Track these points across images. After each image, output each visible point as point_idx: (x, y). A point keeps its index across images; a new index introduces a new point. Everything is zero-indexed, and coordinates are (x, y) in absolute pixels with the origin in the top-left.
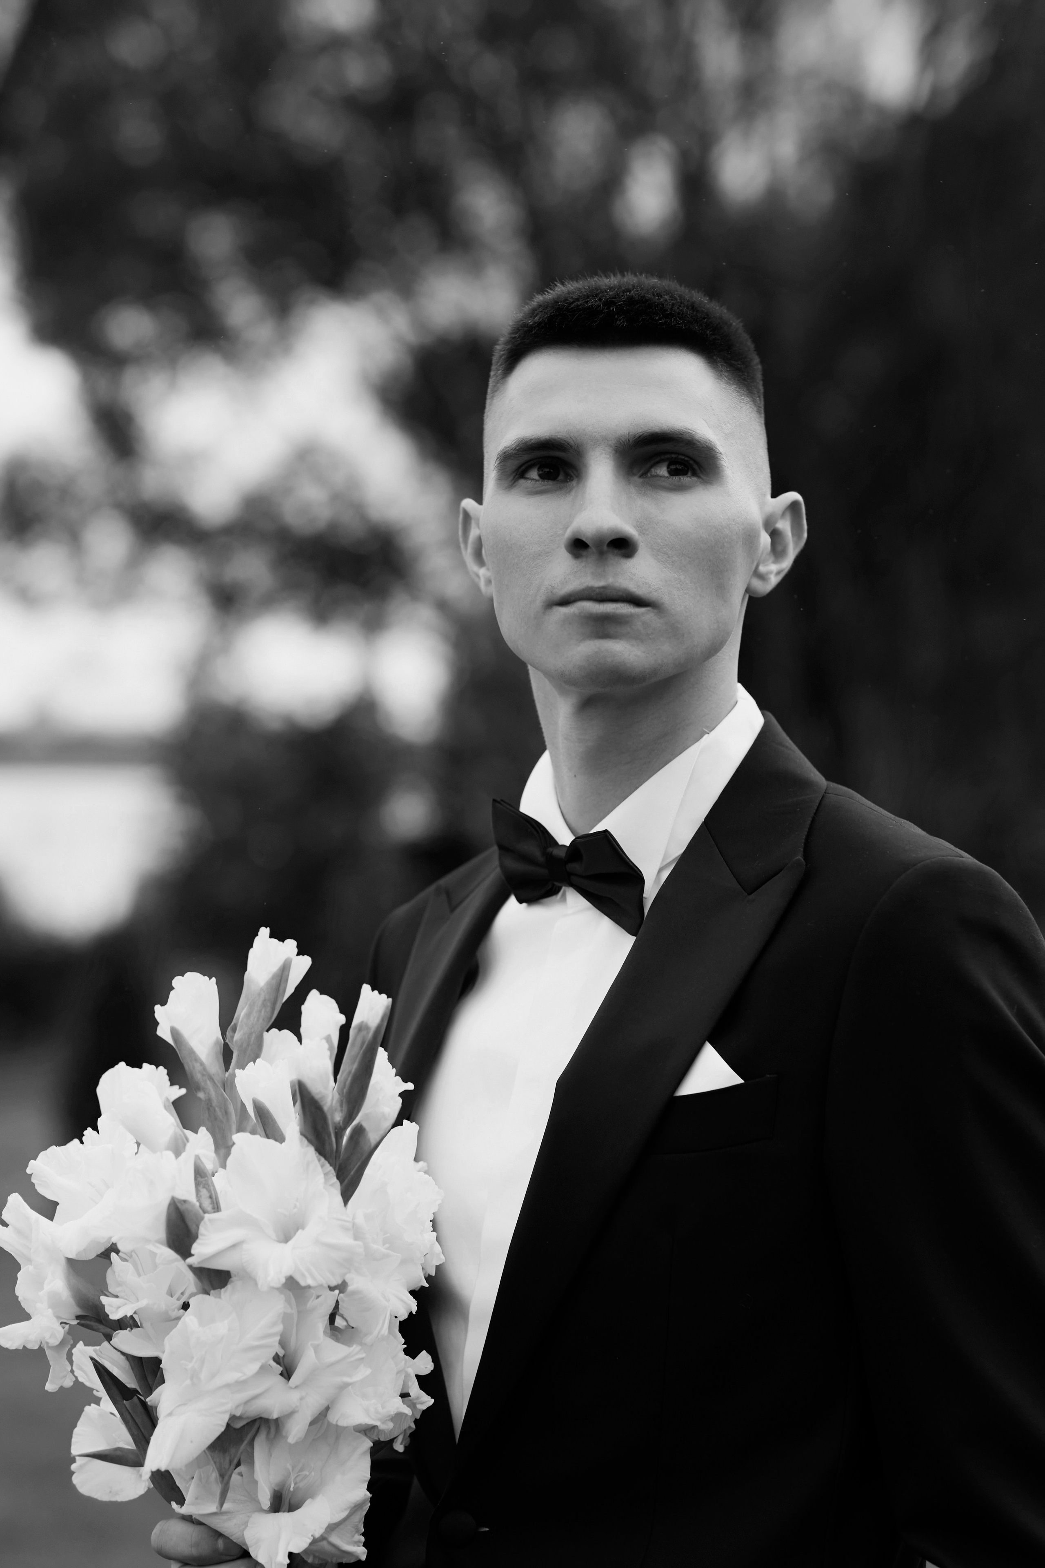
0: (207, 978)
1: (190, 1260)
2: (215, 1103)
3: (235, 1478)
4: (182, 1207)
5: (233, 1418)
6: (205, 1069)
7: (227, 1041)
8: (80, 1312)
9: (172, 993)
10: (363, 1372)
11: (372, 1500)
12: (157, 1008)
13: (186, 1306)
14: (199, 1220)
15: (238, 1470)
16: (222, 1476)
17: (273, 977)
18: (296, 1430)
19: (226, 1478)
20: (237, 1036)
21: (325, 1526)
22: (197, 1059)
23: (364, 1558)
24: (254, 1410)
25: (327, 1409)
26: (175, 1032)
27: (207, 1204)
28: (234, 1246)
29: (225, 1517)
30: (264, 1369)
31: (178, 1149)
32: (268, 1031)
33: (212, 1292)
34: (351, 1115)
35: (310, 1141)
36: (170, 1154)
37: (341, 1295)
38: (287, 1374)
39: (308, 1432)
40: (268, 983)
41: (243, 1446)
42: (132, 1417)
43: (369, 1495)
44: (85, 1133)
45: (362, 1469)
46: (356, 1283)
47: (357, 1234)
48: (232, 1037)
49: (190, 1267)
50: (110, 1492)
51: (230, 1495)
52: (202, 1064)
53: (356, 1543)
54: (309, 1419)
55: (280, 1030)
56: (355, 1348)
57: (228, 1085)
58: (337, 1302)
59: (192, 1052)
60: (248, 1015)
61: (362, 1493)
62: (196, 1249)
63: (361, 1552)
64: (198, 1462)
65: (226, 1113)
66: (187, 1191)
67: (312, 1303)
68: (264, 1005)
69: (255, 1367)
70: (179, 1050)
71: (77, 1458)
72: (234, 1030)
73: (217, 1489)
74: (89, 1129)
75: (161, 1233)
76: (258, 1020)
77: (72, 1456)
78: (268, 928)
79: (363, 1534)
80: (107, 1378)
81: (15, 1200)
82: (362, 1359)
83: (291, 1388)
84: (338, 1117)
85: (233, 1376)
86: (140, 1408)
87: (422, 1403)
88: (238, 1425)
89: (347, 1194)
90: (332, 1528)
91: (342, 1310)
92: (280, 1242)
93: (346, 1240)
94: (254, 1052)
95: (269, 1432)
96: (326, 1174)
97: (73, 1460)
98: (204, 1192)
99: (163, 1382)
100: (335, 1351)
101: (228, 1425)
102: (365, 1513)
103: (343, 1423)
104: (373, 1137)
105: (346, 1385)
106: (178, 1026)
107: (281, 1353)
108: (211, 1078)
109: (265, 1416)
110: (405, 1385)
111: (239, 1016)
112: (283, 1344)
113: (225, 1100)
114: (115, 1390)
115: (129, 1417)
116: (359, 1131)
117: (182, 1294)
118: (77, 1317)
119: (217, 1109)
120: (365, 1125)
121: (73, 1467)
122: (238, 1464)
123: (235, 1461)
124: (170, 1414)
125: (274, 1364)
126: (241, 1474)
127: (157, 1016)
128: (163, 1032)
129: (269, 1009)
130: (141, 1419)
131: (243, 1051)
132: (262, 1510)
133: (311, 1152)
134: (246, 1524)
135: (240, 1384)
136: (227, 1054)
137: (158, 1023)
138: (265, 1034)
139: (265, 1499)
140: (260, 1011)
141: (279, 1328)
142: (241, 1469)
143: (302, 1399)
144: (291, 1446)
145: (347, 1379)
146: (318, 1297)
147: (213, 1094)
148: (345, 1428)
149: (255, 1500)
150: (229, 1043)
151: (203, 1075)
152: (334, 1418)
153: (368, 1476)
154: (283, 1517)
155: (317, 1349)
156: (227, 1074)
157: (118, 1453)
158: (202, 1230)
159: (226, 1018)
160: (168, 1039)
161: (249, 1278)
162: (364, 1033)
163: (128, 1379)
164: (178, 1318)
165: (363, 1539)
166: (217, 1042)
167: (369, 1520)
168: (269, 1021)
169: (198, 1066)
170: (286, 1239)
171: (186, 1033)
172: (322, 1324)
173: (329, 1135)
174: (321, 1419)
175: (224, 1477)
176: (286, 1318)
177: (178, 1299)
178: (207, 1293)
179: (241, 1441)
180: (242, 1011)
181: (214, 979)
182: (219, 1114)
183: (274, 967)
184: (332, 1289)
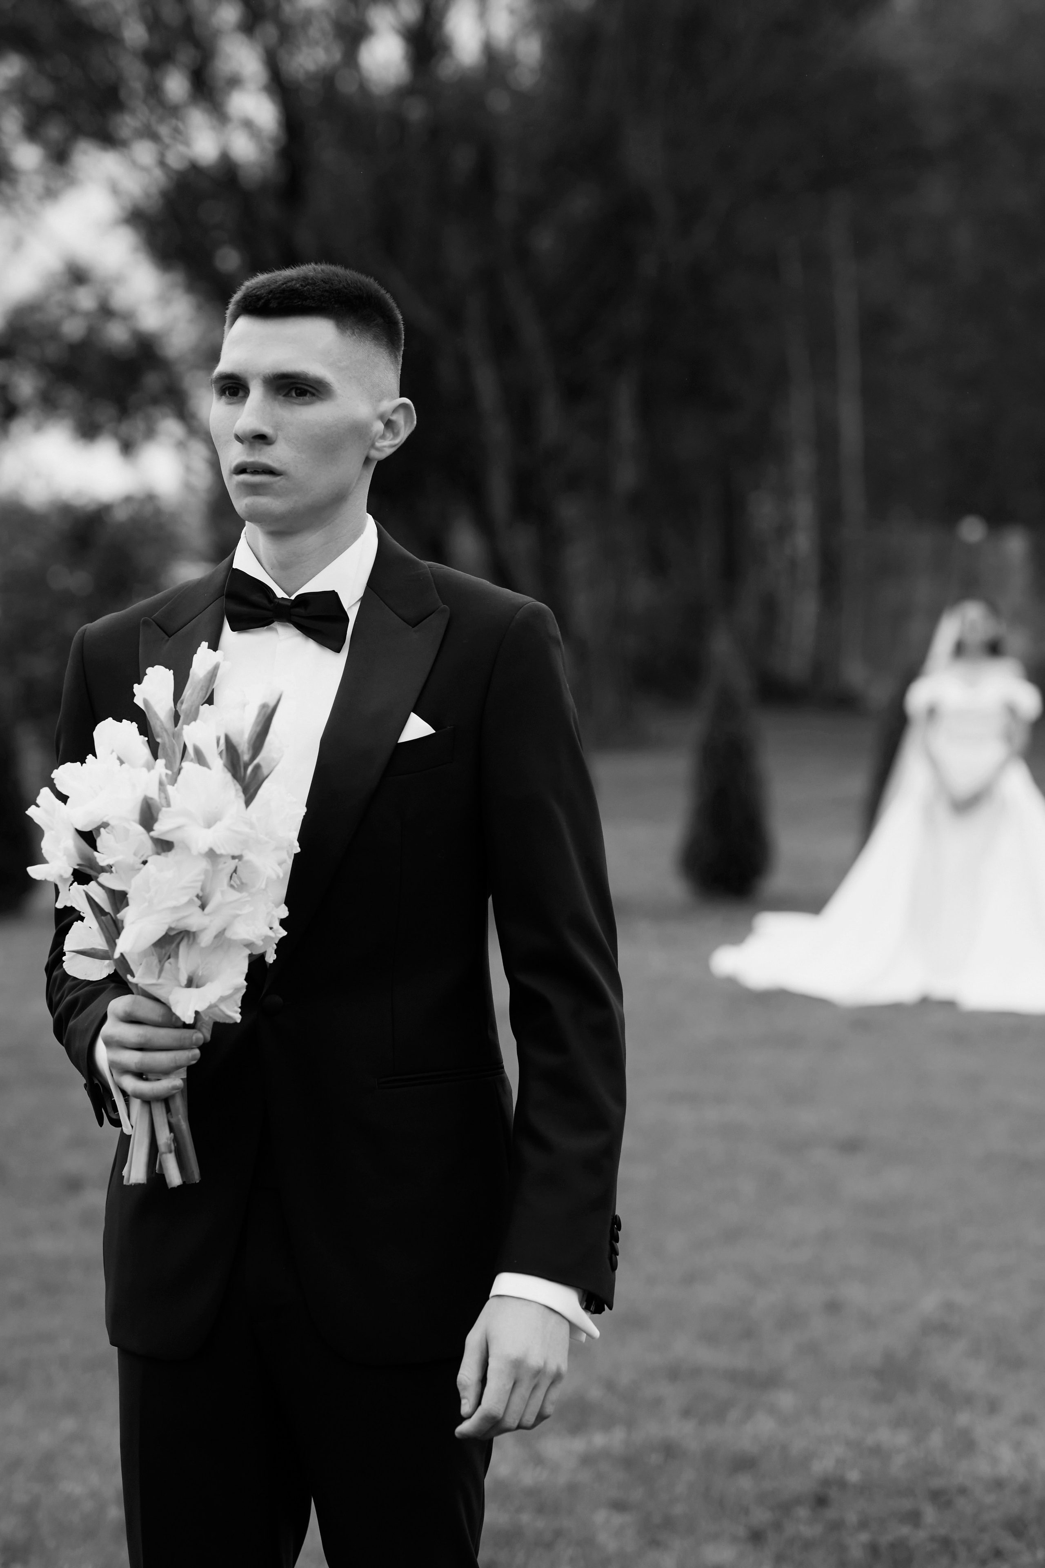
0: (168, 670)
1: (152, 833)
2: (167, 746)
3: (167, 965)
4: (150, 802)
5: (170, 929)
6: (163, 725)
7: (177, 709)
8: (80, 862)
9: (145, 677)
10: (247, 910)
11: (247, 987)
12: (136, 686)
13: (145, 863)
14: (159, 810)
15: (169, 960)
16: (160, 961)
17: (208, 673)
18: (205, 939)
19: (162, 962)
20: (184, 707)
21: (218, 997)
22: (158, 718)
23: (239, 1021)
24: (182, 925)
25: (224, 930)
26: (146, 702)
27: (164, 802)
28: (179, 828)
29: (158, 987)
30: (190, 902)
31: (150, 768)
32: (202, 705)
33: (163, 854)
34: (254, 757)
35: (229, 770)
36: (145, 770)
37: (240, 863)
38: (203, 907)
39: (213, 943)
40: (205, 676)
41: (174, 945)
42: (106, 927)
43: (245, 984)
44: (87, 757)
45: (243, 967)
46: (248, 856)
47: (252, 826)
48: (181, 707)
49: (152, 838)
50: (86, 974)
51: (163, 974)
52: (161, 722)
53: (236, 1012)
54: (214, 934)
55: (210, 705)
56: (245, 894)
57: (177, 736)
58: (236, 867)
59: (155, 714)
60: (191, 694)
61: (241, 982)
62: (156, 826)
63: (238, 1018)
64: (145, 954)
65: (174, 752)
66: (153, 793)
67: (221, 866)
68: (201, 689)
69: (185, 900)
70: (148, 712)
71: (66, 953)
72: (182, 703)
73: (157, 971)
74: (90, 755)
75: (136, 815)
76: (197, 698)
77: (64, 951)
78: (207, 643)
79: (240, 1008)
80: (92, 903)
81: (45, 792)
82: (247, 901)
83: (205, 915)
84: (246, 757)
85: (172, 903)
86: (111, 922)
87: (280, 933)
88: (172, 933)
89: (248, 802)
90: (223, 999)
91: (238, 872)
92: (205, 827)
93: (246, 829)
94: (194, 716)
95: (189, 940)
96: (237, 790)
97: (64, 954)
98: (163, 795)
99: (127, 905)
100: (234, 895)
101: (166, 933)
102: (242, 994)
103: (234, 937)
104: (265, 771)
105: (238, 916)
106: (148, 698)
107: (201, 894)
108: (166, 731)
109: (188, 929)
110: (271, 922)
111: (186, 695)
112: (202, 890)
113: (174, 745)
114: (97, 911)
115: (104, 927)
116: (258, 767)
117: (142, 856)
118: (78, 865)
119: (169, 750)
120: (262, 764)
121: (64, 958)
122: (169, 958)
123: (168, 954)
124: (133, 923)
125: (196, 899)
126: (170, 963)
127: (134, 690)
128: (138, 701)
129: (204, 692)
130: (112, 928)
131: (187, 716)
132: (181, 986)
133: (229, 776)
134: (170, 992)
135: (175, 909)
136: (176, 717)
137: (135, 695)
138: (201, 706)
139: (184, 981)
140: (199, 693)
141: (202, 877)
142: (171, 960)
143: (211, 921)
144: (203, 948)
145: (239, 912)
146: (225, 863)
147: (167, 740)
148: (235, 941)
149: (177, 979)
150: (179, 711)
151: (161, 728)
152: (229, 934)
153: (246, 970)
154: (192, 990)
155: (223, 893)
156: (176, 729)
157: (93, 951)
158: (160, 816)
159: (177, 695)
160: (141, 705)
161: (187, 848)
162: (265, 709)
163: (105, 905)
164: (139, 869)
165: (239, 1010)
166: (171, 709)
167: (244, 999)
168: (204, 699)
169: (158, 723)
170: (209, 826)
171: (152, 702)
172: (226, 880)
173: (240, 767)
174: (220, 935)
175: (161, 962)
176: (206, 872)
177: (140, 858)
178: (158, 854)
179: (172, 943)
180: (188, 692)
181: (172, 671)
182: (170, 752)
183: (209, 667)
184: (234, 857)
